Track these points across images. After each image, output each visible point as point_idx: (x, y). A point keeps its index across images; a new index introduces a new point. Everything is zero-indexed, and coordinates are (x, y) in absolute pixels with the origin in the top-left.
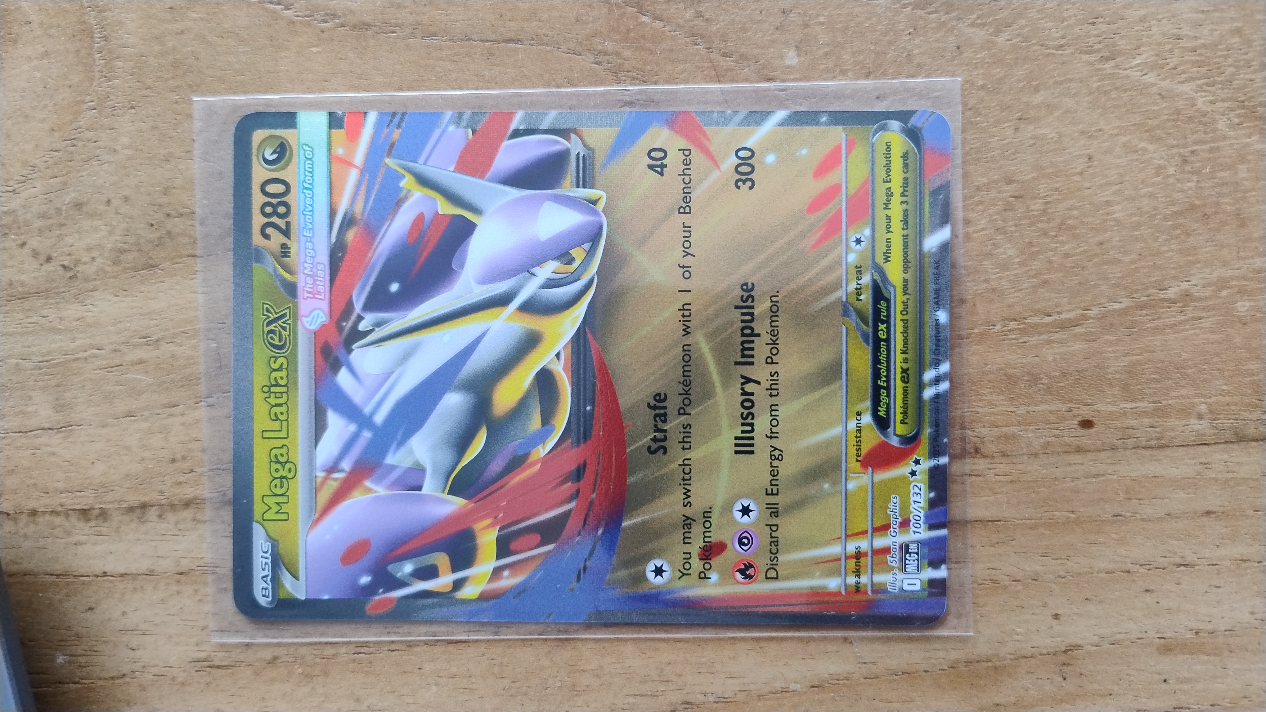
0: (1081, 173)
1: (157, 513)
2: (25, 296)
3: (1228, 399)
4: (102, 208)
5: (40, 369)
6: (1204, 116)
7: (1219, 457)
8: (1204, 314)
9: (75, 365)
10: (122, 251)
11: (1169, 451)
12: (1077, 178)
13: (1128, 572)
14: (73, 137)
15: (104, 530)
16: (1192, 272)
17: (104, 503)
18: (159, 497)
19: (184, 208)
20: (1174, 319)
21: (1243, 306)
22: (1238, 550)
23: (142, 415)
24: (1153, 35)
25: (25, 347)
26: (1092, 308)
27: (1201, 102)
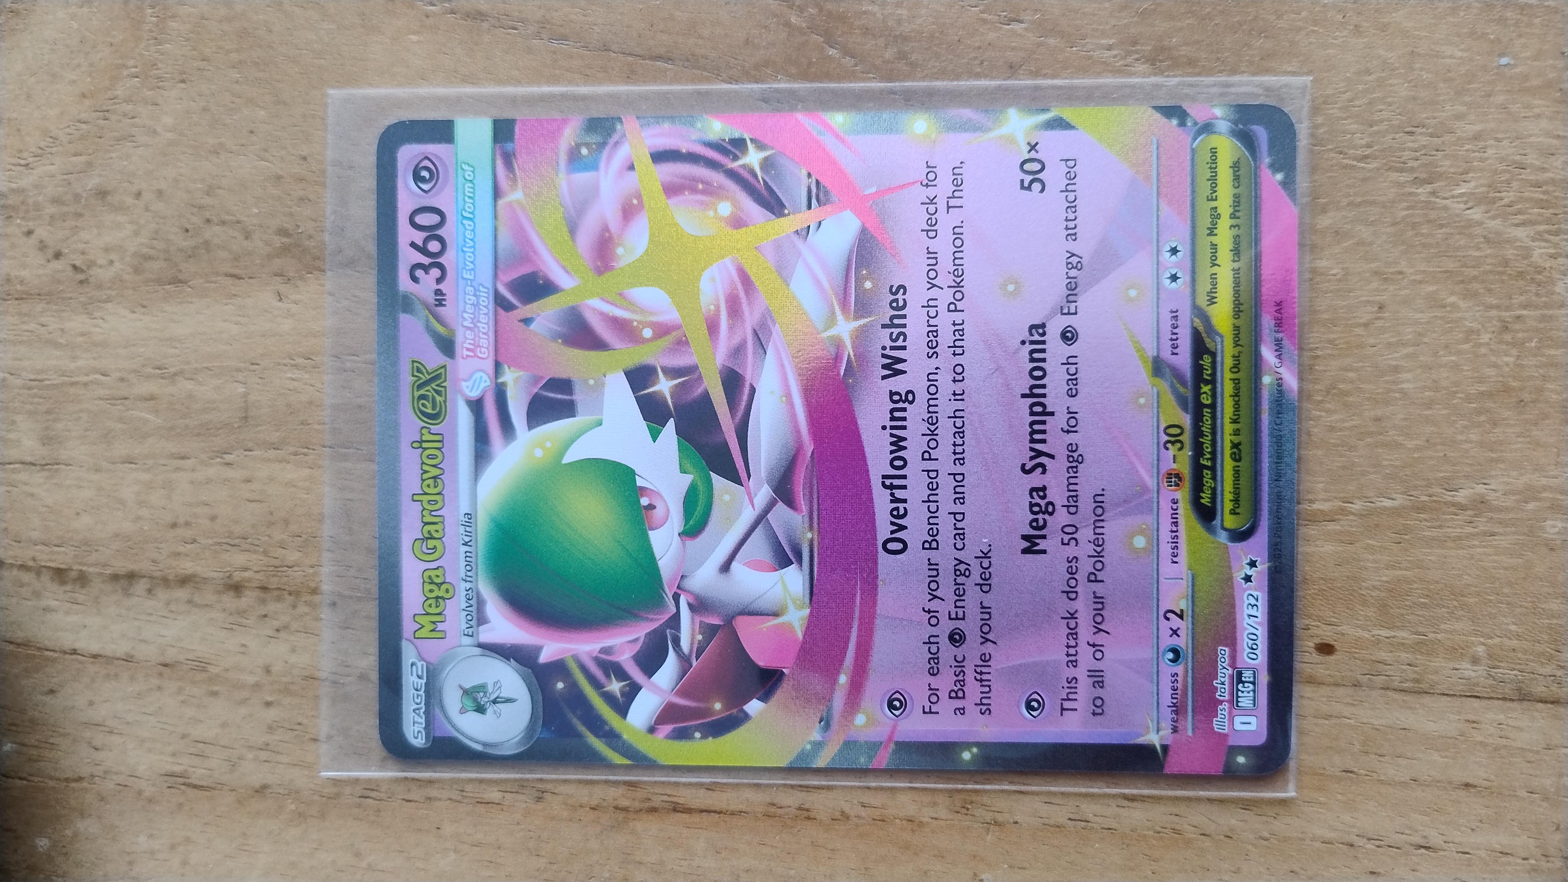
0: (1366, 325)
1: (148, 586)
2: (24, 296)
3: (1515, 643)
4: (130, 201)
5: (30, 388)
6: (1540, 273)
7: (1490, 715)
8: (1501, 530)
9: (72, 390)
10: (147, 258)
11: (1427, 700)
12: (1359, 331)
13: (1352, 845)
14: (105, 108)
15: (81, 598)
16: (1494, 473)
17: (86, 565)
18: (153, 568)
19: (228, 213)
20: (1459, 530)
21: (1553, 527)
22: (1499, 839)
23: (145, 464)
24: (1487, 159)
25: (16, 359)
26: (1354, 501)
27: (1539, 253)
